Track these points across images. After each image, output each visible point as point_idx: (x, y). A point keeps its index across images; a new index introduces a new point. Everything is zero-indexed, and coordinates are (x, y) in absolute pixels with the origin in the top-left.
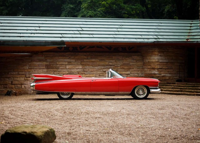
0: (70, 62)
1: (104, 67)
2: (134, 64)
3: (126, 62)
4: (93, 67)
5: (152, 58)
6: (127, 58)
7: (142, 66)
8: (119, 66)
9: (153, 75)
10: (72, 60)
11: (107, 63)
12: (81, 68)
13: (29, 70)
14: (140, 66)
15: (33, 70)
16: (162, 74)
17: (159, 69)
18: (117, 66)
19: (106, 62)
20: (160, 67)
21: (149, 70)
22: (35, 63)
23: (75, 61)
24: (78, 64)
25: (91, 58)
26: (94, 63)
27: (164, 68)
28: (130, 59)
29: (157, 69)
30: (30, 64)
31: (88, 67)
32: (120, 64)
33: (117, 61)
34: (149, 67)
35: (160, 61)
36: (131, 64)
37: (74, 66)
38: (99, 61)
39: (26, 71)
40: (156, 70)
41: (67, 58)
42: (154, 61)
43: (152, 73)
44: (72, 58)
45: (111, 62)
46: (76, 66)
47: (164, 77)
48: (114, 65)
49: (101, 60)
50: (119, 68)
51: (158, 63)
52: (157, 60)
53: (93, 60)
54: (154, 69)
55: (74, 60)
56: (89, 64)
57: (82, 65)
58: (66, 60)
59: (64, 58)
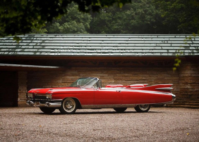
0: (103, 77)
1: (137, 82)
2: (169, 78)
3: (160, 77)
4: (126, 82)
5: (186, 72)
6: (162, 73)
7: (177, 80)
8: (153, 80)
9: (186, 90)
10: (104, 75)
11: (140, 78)
12: (114, 82)
13: (63, 84)
14: (175, 80)
15: (66, 83)
16: (196, 89)
17: (192, 83)
18: (150, 80)
19: (139, 76)
20: (194, 82)
21: (183, 85)
22: (68, 77)
23: (108, 76)
24: (111, 78)
25: (124, 73)
26: (127, 78)
27: (197, 82)
28: (165, 74)
29: (189, 83)
30: (63, 78)
31: (120, 81)
32: (154, 79)
33: (151, 76)
34: (183, 82)
35: (193, 75)
36: (166, 78)
37: (107, 80)
38: (132, 75)
39: (59, 84)
40: (189, 85)
41: (99, 72)
42: (187, 75)
43: (186, 88)
44: (104, 72)
45: (145, 77)
46: (108, 81)
47: (197, 92)
48: (148, 80)
49: (134, 75)
50: (153, 82)
51: (191, 77)
52: (189, 75)
53: (126, 75)
54: (187, 83)
55: (107, 75)
56: (121, 78)
57: (115, 79)
58: (98, 75)
59: (97, 72)
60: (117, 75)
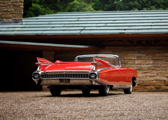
0: (140, 57)
4: (166, 62)
10: (142, 55)
12: (152, 63)
23: (146, 56)
24: (149, 59)
25: (164, 52)
26: (167, 58)
31: (160, 62)
37: (144, 61)
41: (136, 52)
44: (142, 52)
46: (146, 61)
53: (167, 54)
55: (144, 55)
56: (161, 58)
57: (153, 60)
58: (135, 55)
59: (134, 52)
60: (156, 55)
